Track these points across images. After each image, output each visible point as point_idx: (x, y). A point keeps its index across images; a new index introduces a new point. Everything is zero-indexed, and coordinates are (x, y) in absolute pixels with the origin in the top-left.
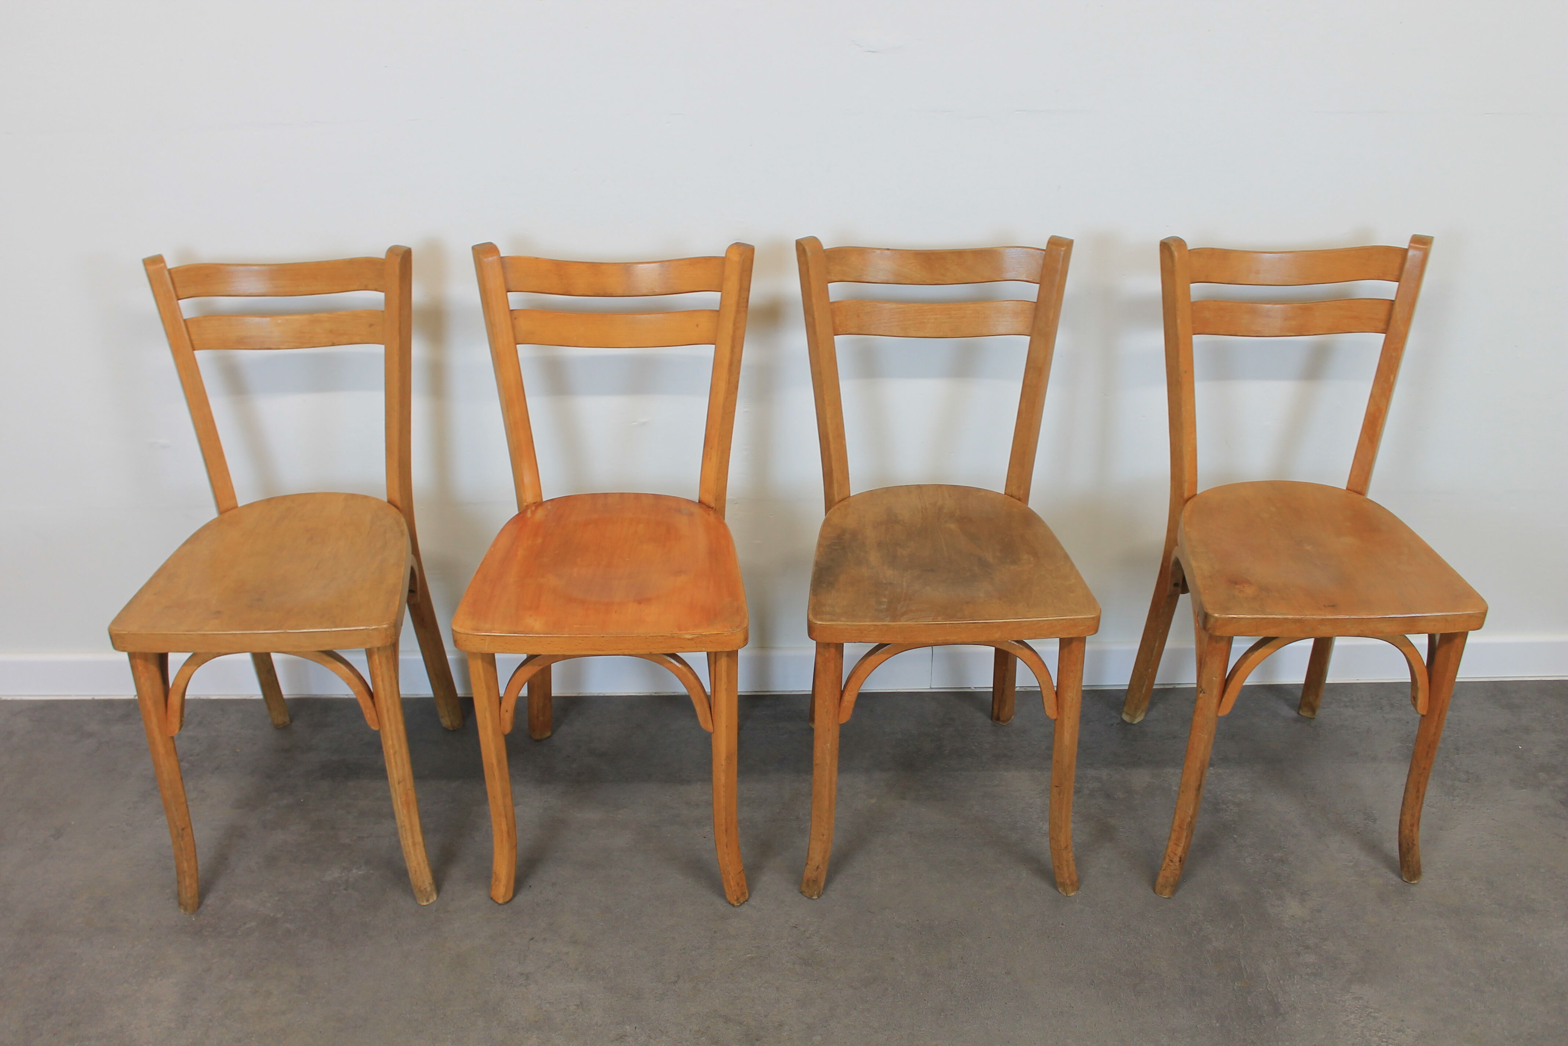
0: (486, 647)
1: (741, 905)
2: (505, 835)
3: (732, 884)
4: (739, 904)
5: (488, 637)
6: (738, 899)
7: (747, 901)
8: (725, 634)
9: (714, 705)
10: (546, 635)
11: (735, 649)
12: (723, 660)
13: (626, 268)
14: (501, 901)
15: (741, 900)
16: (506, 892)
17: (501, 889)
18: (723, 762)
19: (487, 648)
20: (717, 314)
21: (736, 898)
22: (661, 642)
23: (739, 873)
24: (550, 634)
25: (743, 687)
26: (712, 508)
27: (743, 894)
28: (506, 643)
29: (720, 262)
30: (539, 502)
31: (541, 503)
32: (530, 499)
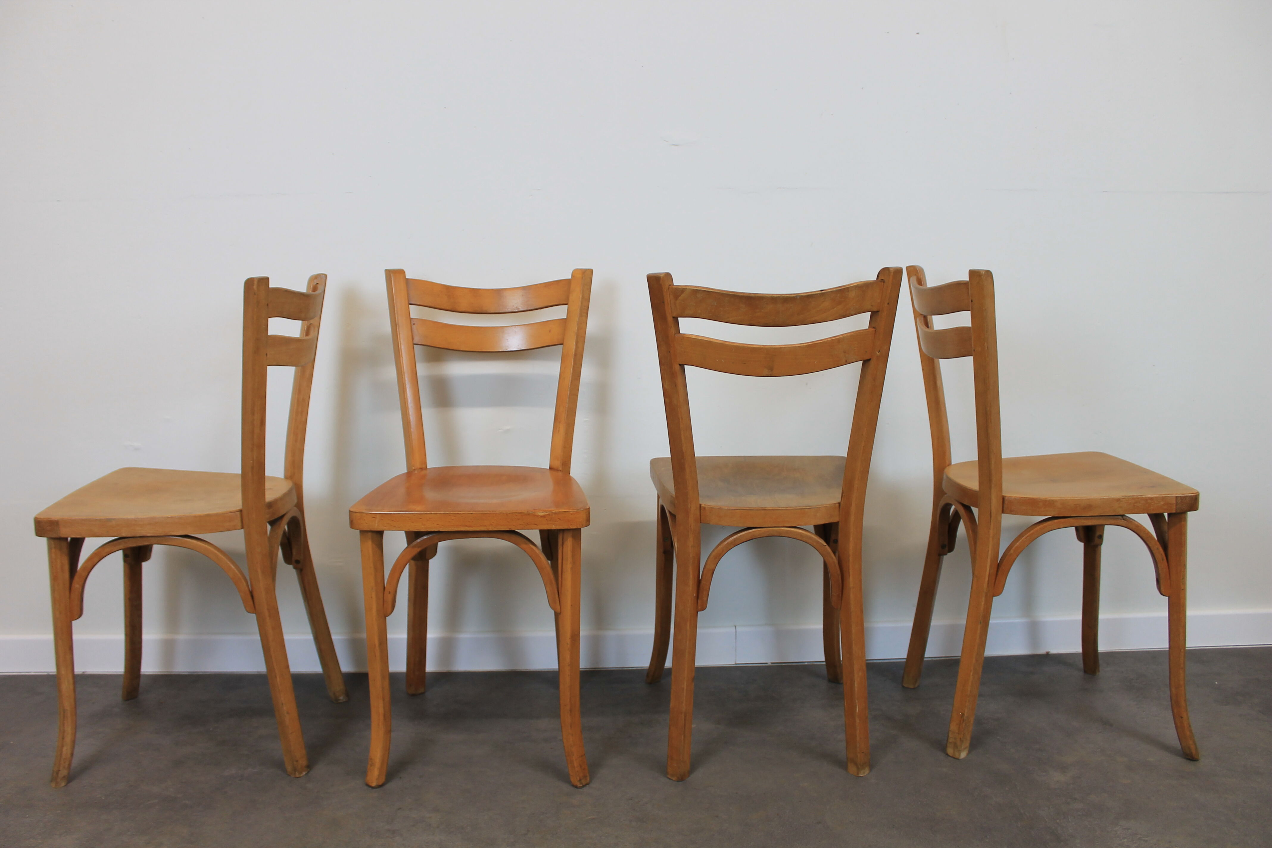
0: (376, 525)
1: (584, 786)
2: (382, 718)
3: (576, 764)
4: (581, 785)
5: (378, 515)
6: (580, 780)
7: (588, 784)
8: (571, 512)
9: (561, 587)
10: (425, 513)
11: (579, 527)
13: (498, 293)
14: (374, 784)
15: (584, 782)
16: (379, 776)
17: (375, 775)
18: (569, 641)
19: (377, 527)
20: (564, 321)
21: (578, 779)
22: (519, 519)
23: (581, 756)
24: (429, 512)
25: (584, 664)
26: (560, 471)
27: (585, 777)
28: (393, 520)
29: (568, 282)
30: (424, 468)
31: (426, 468)
32: (418, 465)
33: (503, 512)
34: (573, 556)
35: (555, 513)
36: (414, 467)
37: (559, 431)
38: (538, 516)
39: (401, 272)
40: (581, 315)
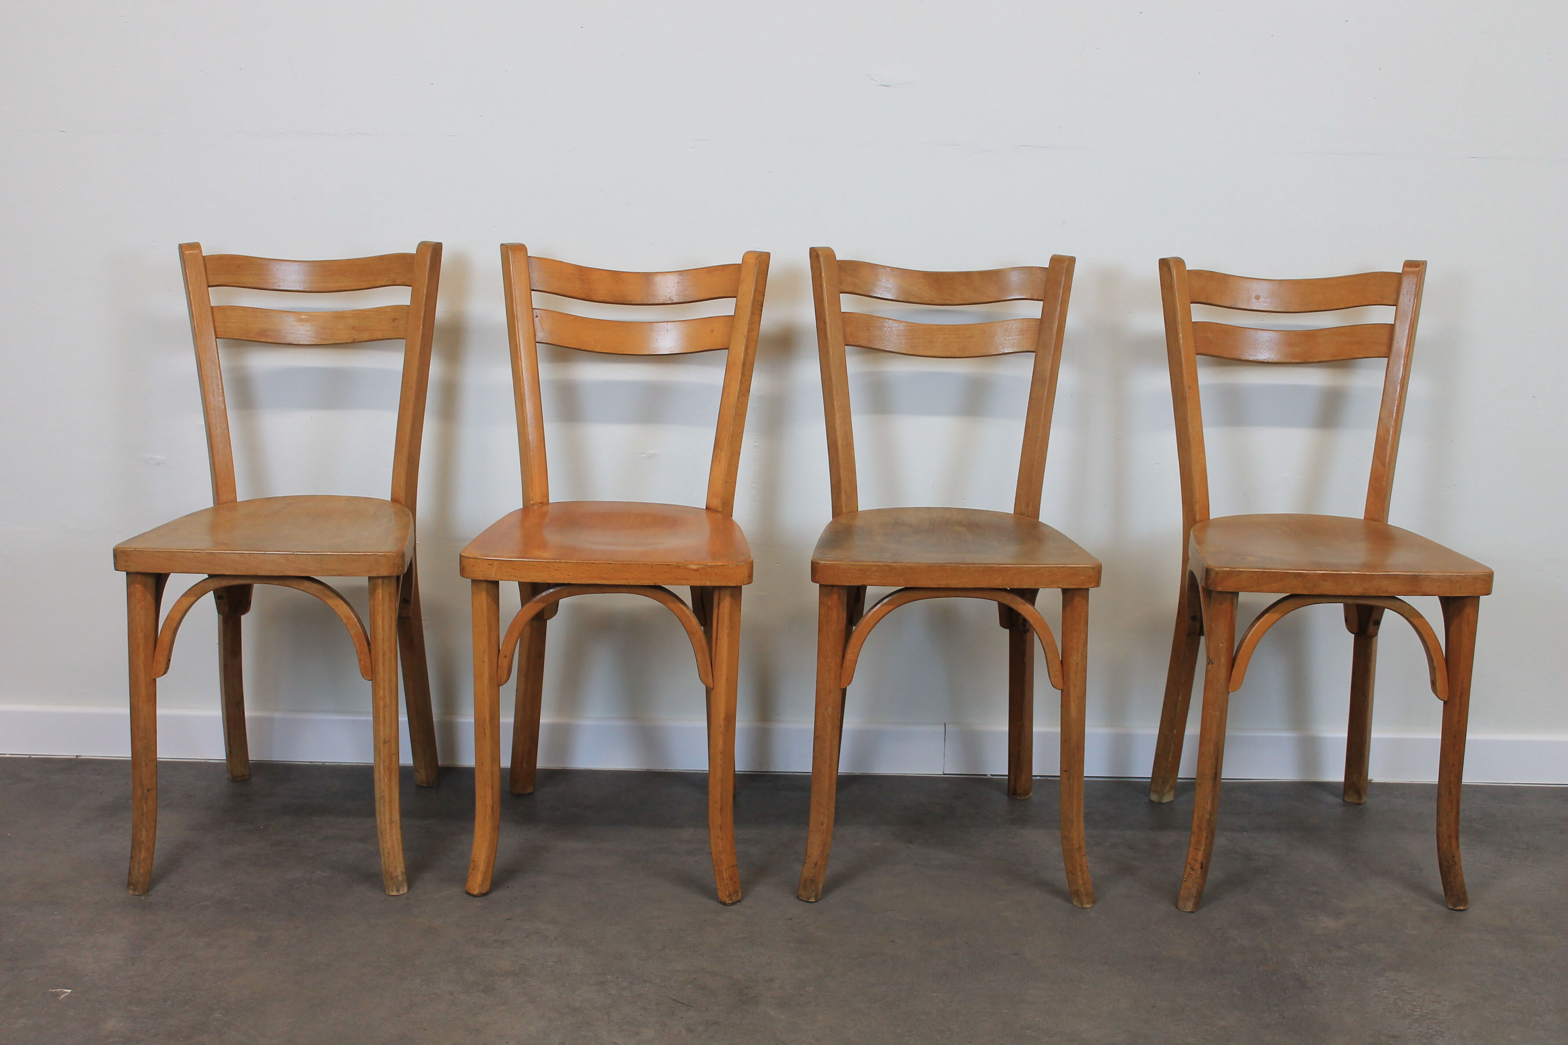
0: (494, 573)
1: (733, 904)
2: (489, 810)
3: (725, 875)
4: (731, 902)
5: (496, 562)
6: (730, 895)
7: (739, 901)
8: (730, 566)
9: (715, 657)
11: (739, 585)
12: (726, 599)
13: (647, 277)
14: (476, 892)
15: (734, 899)
16: (483, 881)
17: (477, 882)
18: (722, 723)
19: (492, 577)
20: (731, 320)
21: (728, 894)
22: (666, 572)
23: (733, 866)
26: (720, 512)
27: (736, 892)
28: (514, 569)
29: (736, 269)
30: (545, 502)
31: (548, 503)
32: (537, 498)
33: (648, 563)
34: (731, 619)
35: (711, 567)
36: (532, 500)
37: (719, 461)
38: (690, 569)
39: (521, 248)
40: (753, 313)
